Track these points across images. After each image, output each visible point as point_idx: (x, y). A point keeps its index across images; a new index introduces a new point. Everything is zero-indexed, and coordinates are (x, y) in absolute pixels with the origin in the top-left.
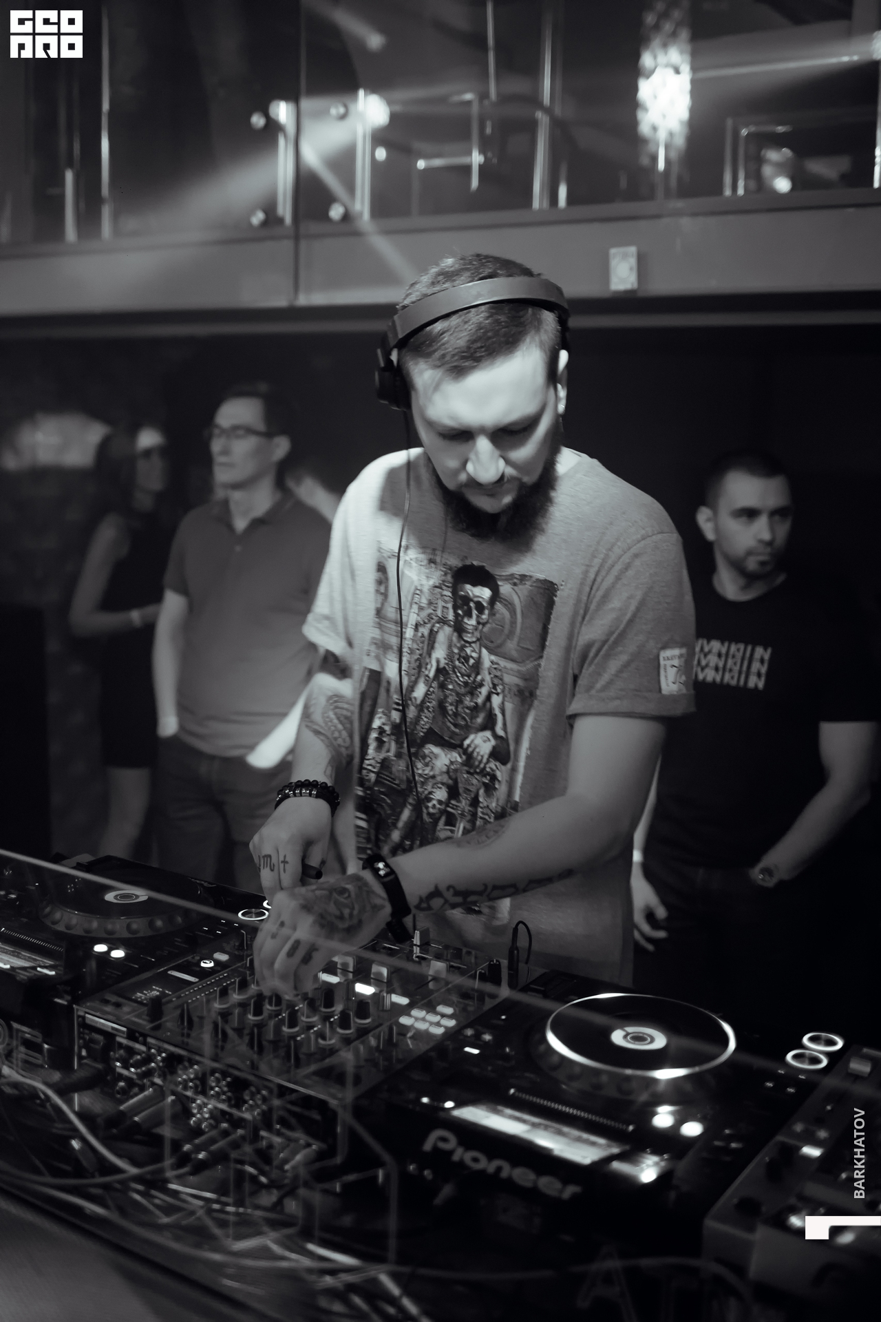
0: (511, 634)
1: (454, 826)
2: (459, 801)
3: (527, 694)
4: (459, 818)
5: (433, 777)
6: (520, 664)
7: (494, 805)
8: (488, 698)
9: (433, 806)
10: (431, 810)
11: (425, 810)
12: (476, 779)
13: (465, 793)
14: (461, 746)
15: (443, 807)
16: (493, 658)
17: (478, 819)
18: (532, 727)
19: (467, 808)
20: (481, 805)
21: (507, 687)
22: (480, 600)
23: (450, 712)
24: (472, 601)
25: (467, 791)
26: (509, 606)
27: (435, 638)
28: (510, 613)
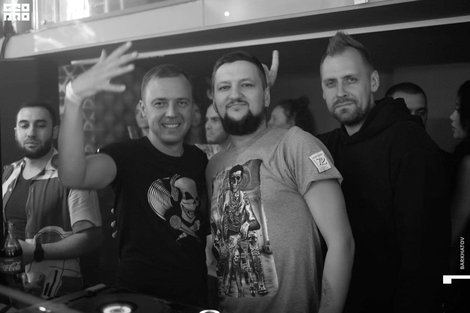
0: (249, 181)
1: (246, 263)
2: (244, 253)
3: (258, 199)
4: (246, 259)
5: (234, 247)
6: (253, 190)
7: (257, 248)
8: (244, 208)
9: (236, 259)
10: (236, 260)
11: (234, 261)
12: (246, 242)
13: (244, 248)
14: (239, 231)
15: (239, 257)
16: (244, 192)
17: (253, 256)
18: (265, 210)
19: (248, 254)
20: (252, 250)
21: (250, 200)
22: (238, 175)
23: (232, 221)
24: (236, 177)
25: (245, 247)
26: (247, 173)
27: (225, 197)
28: (248, 175)
